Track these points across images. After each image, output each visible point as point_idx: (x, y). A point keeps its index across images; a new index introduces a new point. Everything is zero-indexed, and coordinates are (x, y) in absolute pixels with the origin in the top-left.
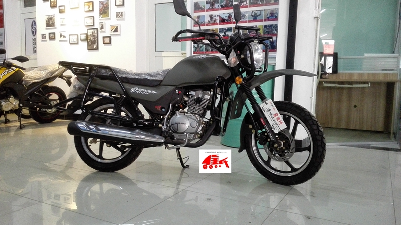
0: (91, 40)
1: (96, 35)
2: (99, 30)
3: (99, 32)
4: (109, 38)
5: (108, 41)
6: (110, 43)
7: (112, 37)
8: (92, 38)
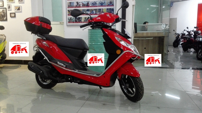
0: (2, 15)
1: (5, 12)
2: (7, 9)
3: (7, 11)
4: (14, 14)
5: (13, 16)
6: (15, 17)
7: (16, 13)
8: (3, 14)
